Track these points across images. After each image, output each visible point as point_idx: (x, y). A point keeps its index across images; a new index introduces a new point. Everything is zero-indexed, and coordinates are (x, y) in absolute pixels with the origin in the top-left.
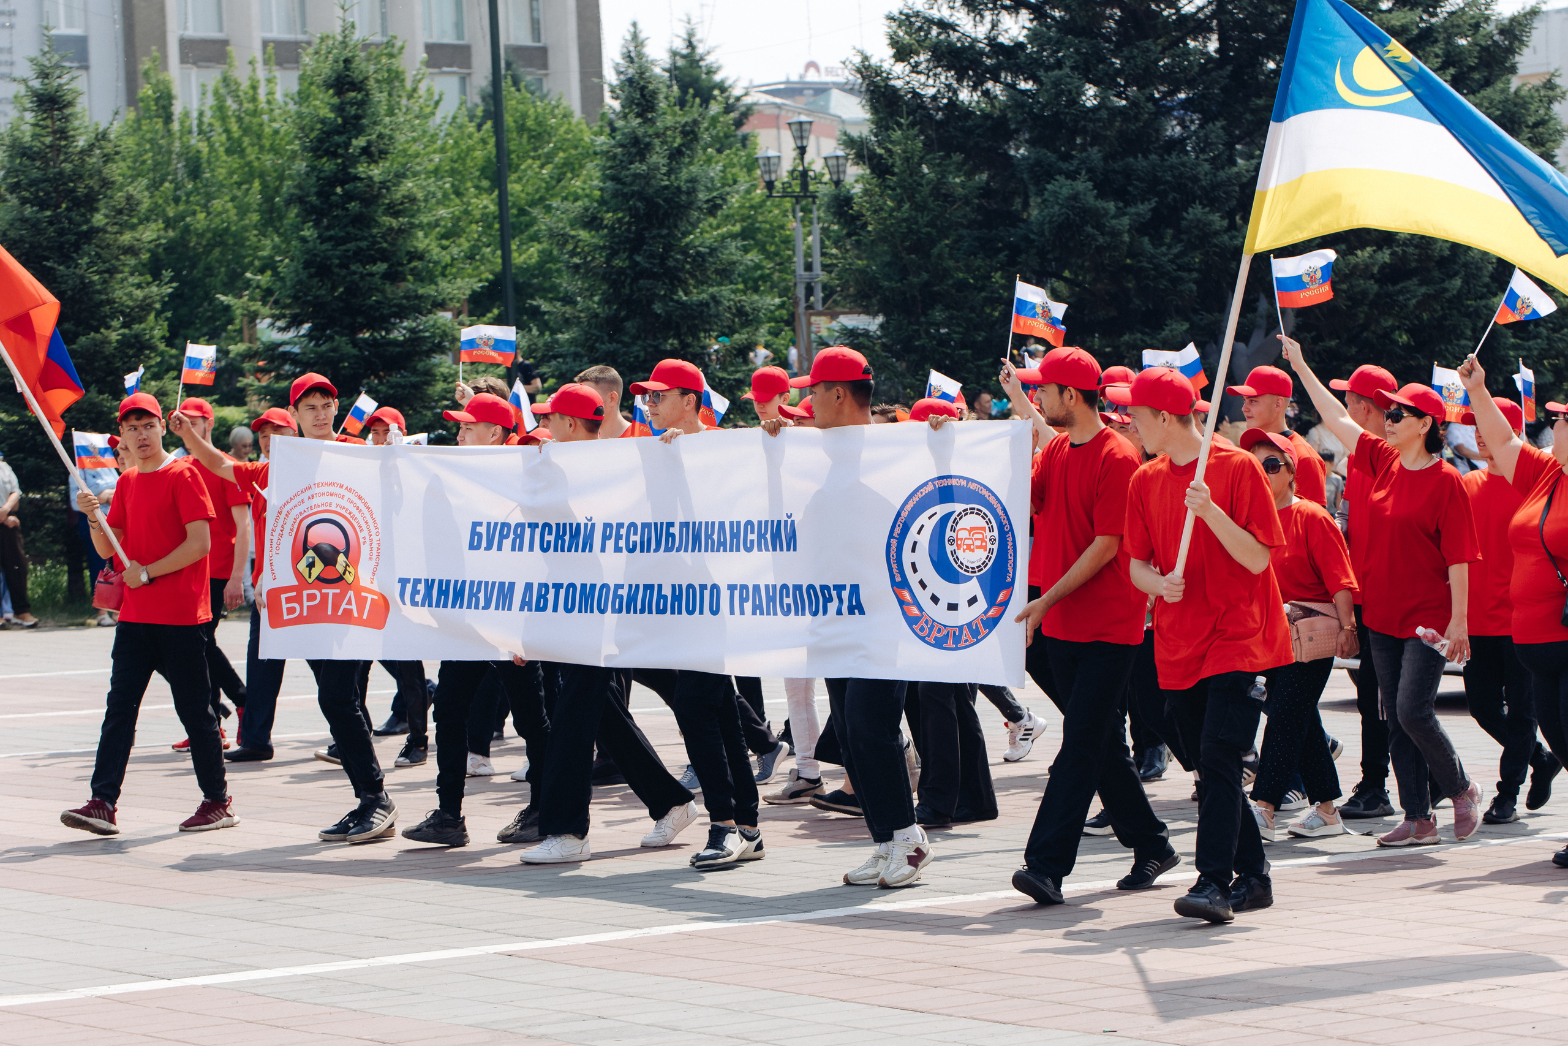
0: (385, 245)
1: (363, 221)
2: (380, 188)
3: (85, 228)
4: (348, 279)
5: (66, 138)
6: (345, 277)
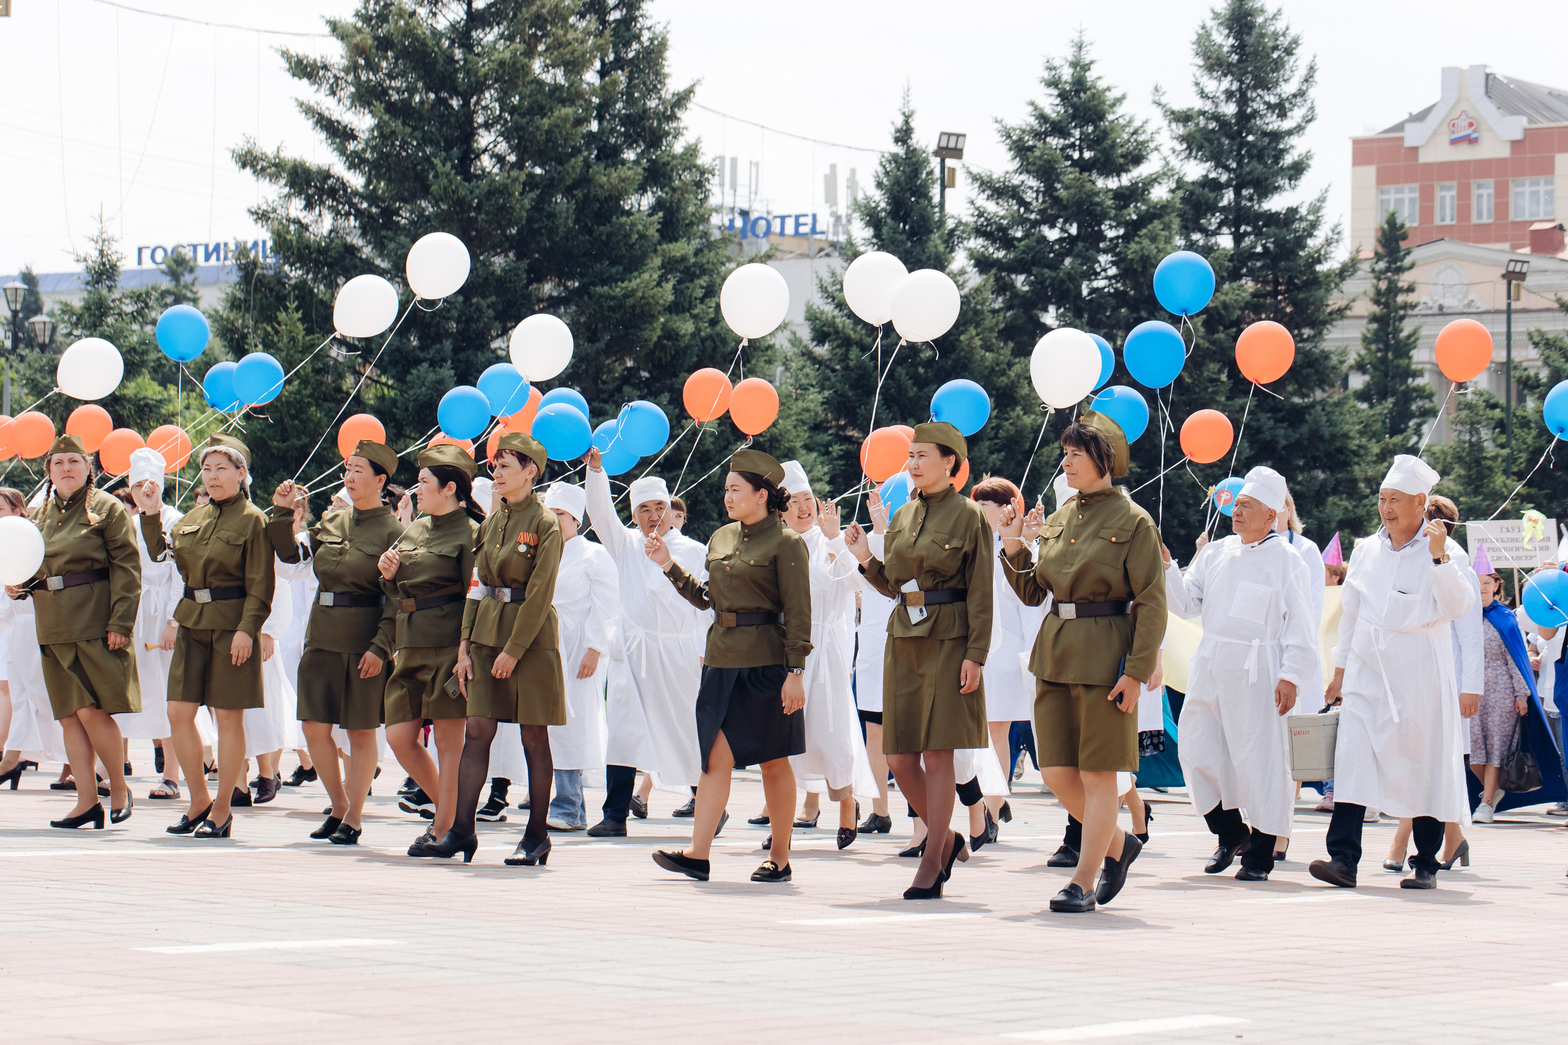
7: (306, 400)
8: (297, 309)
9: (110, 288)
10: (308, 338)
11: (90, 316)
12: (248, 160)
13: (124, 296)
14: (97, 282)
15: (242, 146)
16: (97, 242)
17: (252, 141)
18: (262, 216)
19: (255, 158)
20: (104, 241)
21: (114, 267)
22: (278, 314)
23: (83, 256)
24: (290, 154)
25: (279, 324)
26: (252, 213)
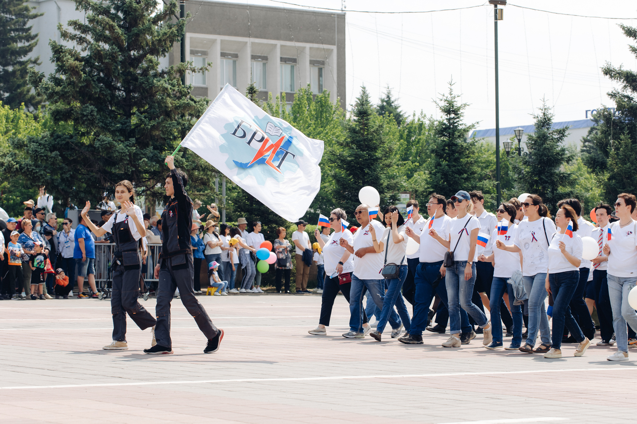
0: (466, 169)
1: (457, 160)
2: (465, 149)
3: (375, 157)
4: (454, 180)
5: (367, 127)
6: (452, 179)
7: (633, 171)
8: (628, 134)
9: (548, 129)
10: (633, 145)
11: (540, 140)
12: (608, 72)
13: (554, 132)
14: (543, 126)
15: (605, 66)
16: (542, 110)
17: (609, 64)
18: (613, 95)
19: (611, 70)
20: (545, 109)
21: (549, 120)
22: (620, 136)
23: (536, 115)
24: (625, 69)
25: (621, 140)
26: (609, 95)
